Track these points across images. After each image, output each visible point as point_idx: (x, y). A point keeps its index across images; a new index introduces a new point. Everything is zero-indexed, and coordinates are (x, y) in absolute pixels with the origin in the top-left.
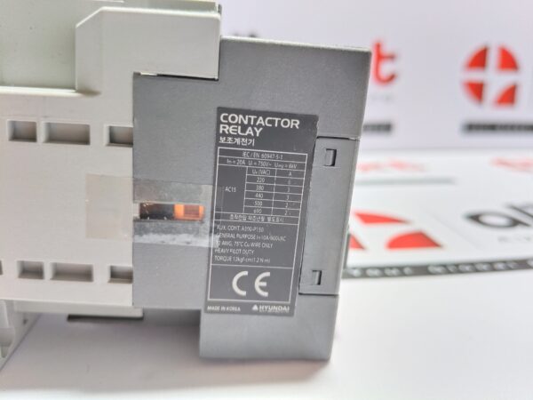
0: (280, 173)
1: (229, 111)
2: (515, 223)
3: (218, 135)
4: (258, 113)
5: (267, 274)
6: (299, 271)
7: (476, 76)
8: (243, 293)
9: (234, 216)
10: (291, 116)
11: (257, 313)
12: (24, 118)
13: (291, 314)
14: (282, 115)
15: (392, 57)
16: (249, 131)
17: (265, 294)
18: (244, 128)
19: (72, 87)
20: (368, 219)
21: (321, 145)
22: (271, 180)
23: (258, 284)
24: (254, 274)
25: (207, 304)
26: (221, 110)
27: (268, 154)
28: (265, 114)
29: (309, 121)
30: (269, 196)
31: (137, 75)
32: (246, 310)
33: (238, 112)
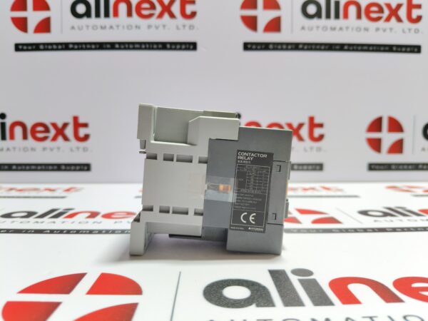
0: (260, 174)
1: (242, 151)
2: (386, 214)
3: (237, 159)
4: (252, 152)
5: (254, 214)
6: (267, 214)
7: (375, 135)
8: (245, 222)
9: (242, 190)
10: (264, 153)
11: (250, 231)
12: (169, 152)
13: (264, 232)
14: (260, 153)
15: (321, 125)
16: (249, 158)
17: (254, 223)
18: (247, 157)
19: (186, 143)
20: (302, 212)
21: (275, 164)
22: (255, 177)
23: (251, 218)
24: (249, 214)
25: (231, 226)
26: (238, 151)
27: (255, 167)
28: (254, 152)
29: (270, 155)
30: (255, 186)
31: (210, 139)
32: (246, 229)
33: (245, 152)
